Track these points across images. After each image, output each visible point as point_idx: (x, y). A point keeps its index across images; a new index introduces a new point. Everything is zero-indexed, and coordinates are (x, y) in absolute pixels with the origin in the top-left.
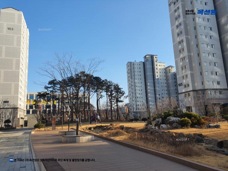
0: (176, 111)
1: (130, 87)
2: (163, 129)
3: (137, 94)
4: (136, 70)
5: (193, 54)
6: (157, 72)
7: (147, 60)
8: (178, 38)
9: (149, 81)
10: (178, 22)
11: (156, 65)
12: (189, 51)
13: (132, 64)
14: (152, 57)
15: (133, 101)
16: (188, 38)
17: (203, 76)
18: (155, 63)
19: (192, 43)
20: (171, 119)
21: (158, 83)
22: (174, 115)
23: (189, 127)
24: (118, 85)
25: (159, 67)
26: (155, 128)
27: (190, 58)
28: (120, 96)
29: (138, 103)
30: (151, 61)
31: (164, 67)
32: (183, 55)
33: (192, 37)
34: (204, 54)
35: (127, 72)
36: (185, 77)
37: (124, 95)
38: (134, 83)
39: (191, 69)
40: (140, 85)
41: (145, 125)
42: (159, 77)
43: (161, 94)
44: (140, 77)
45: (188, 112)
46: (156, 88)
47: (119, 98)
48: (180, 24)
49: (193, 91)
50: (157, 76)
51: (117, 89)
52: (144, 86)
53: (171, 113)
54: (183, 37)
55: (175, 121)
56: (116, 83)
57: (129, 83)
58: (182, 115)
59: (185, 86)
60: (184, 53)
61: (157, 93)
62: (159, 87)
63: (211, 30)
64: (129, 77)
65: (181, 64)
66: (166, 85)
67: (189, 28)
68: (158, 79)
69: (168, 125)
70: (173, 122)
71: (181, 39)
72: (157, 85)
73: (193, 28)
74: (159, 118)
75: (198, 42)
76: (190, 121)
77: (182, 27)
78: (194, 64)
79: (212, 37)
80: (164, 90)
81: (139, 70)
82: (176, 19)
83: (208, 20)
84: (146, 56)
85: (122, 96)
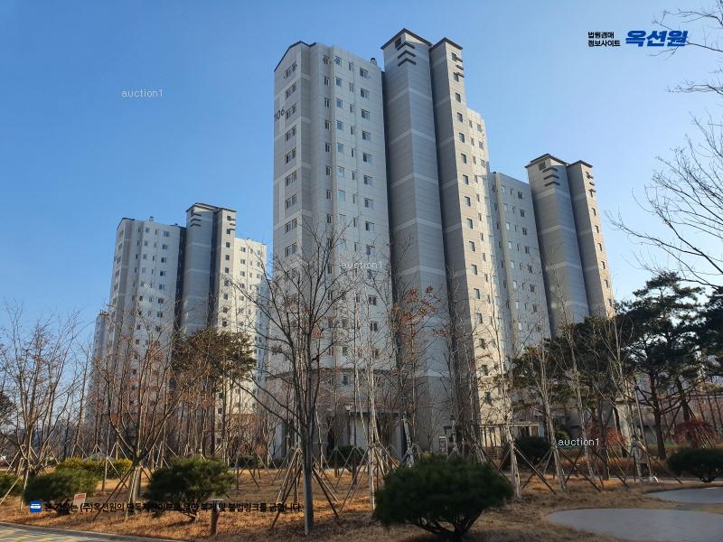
64: (117, 274)
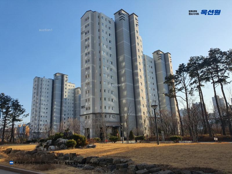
0: (67, 133)
1: (34, 105)
2: (51, 150)
3: (41, 112)
4: (44, 86)
5: (97, 81)
6: (66, 92)
7: (57, 78)
8: (86, 65)
9: (56, 100)
10: (87, 50)
11: (66, 85)
12: (93, 78)
13: (40, 80)
14: (63, 76)
15: (35, 120)
16: (94, 67)
17: (102, 101)
18: (65, 83)
19: (97, 71)
20: (60, 141)
21: (65, 103)
22: (64, 137)
23: (74, 148)
24: (18, 102)
25: (68, 87)
26: (44, 149)
27: (93, 84)
28: (18, 114)
29: (41, 123)
30: (61, 80)
31: (73, 88)
32: (88, 80)
33: (97, 66)
34: (104, 83)
35: (33, 88)
36: (88, 100)
37: (24, 113)
38: (39, 100)
39: (94, 94)
40: (46, 104)
41: (36, 147)
42: (67, 97)
43: (66, 114)
44: (47, 95)
45: (76, 134)
46: (62, 108)
47: (17, 116)
48: (89, 53)
49: (93, 114)
50: (66, 96)
51: (16, 106)
52: (50, 105)
53: (62, 135)
54: (90, 65)
55: (64, 142)
56: (15, 99)
57: (34, 99)
58: (71, 137)
59: (87, 109)
60: (89, 79)
61: (63, 113)
62: (65, 107)
63: (112, 64)
65: (86, 88)
66: (72, 105)
67: (95, 58)
68: (66, 99)
69: (56, 146)
70: (62, 143)
71: (88, 66)
72: (64, 104)
73: (98, 59)
74: (49, 140)
75: (101, 72)
76: (76, 143)
77: (90, 56)
78: (96, 90)
79: (112, 70)
80: (71, 110)
81: (47, 87)
82: (86, 47)
83: (110, 55)
84: (56, 74)
85: (20, 114)
